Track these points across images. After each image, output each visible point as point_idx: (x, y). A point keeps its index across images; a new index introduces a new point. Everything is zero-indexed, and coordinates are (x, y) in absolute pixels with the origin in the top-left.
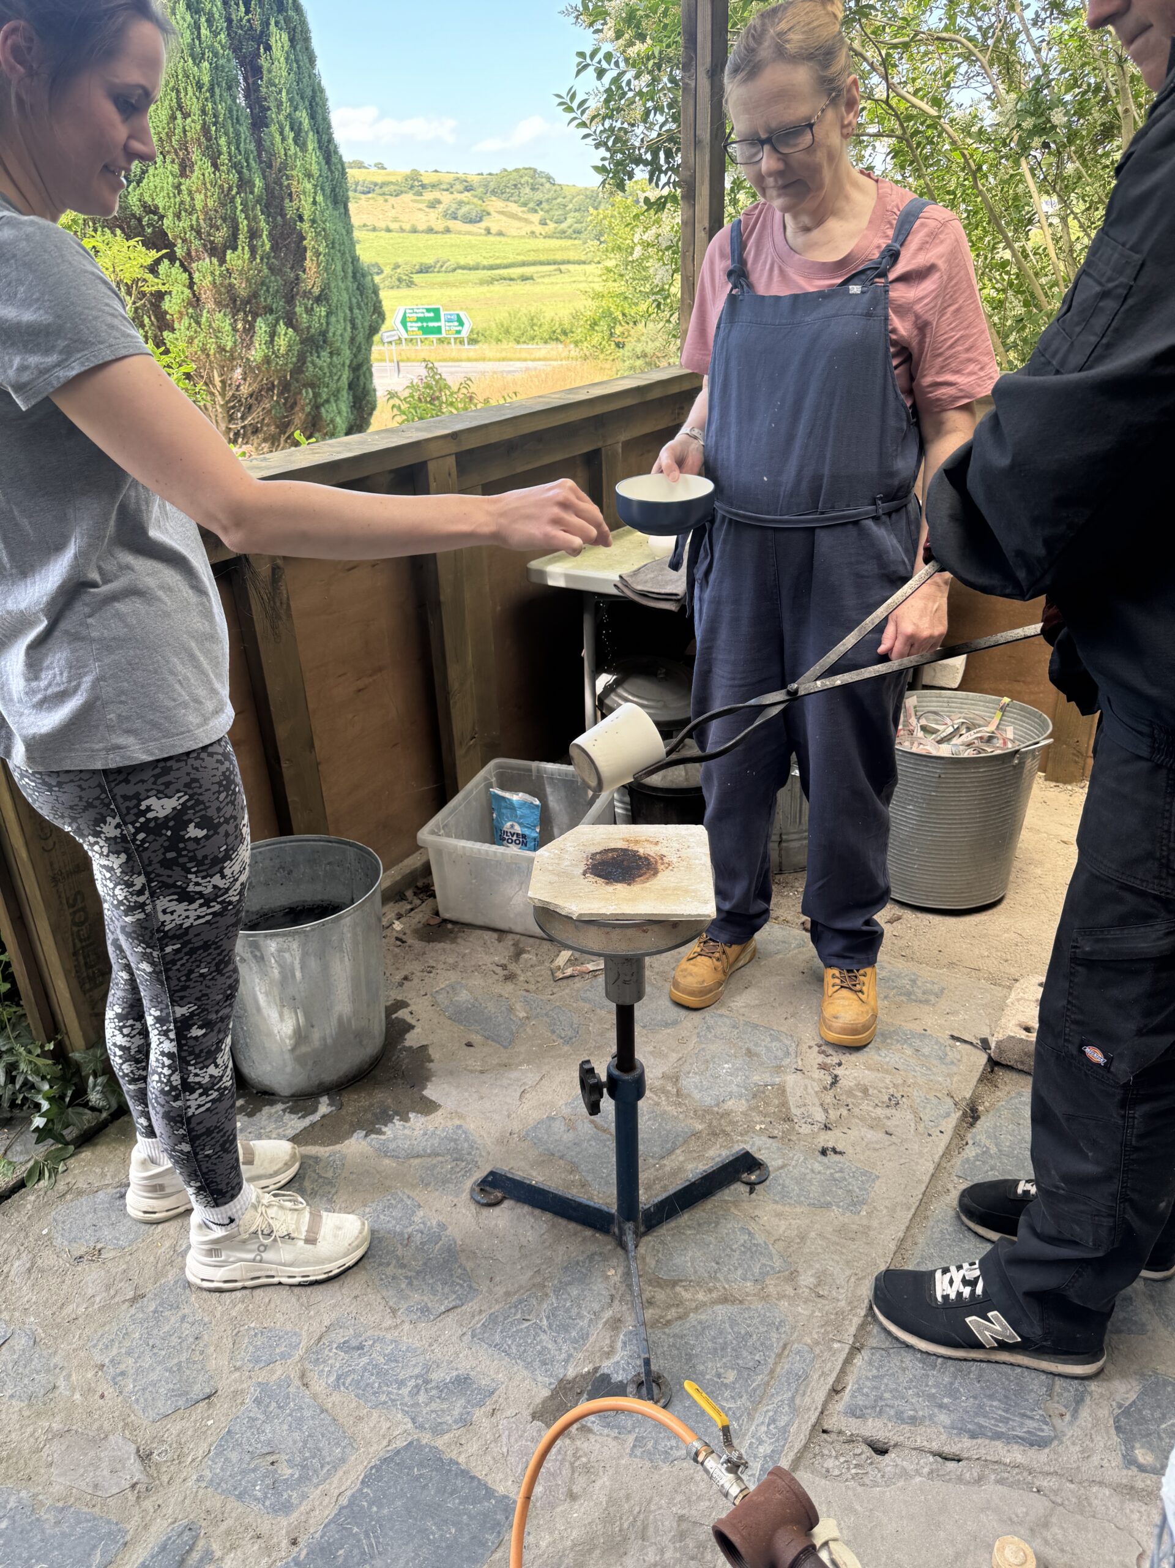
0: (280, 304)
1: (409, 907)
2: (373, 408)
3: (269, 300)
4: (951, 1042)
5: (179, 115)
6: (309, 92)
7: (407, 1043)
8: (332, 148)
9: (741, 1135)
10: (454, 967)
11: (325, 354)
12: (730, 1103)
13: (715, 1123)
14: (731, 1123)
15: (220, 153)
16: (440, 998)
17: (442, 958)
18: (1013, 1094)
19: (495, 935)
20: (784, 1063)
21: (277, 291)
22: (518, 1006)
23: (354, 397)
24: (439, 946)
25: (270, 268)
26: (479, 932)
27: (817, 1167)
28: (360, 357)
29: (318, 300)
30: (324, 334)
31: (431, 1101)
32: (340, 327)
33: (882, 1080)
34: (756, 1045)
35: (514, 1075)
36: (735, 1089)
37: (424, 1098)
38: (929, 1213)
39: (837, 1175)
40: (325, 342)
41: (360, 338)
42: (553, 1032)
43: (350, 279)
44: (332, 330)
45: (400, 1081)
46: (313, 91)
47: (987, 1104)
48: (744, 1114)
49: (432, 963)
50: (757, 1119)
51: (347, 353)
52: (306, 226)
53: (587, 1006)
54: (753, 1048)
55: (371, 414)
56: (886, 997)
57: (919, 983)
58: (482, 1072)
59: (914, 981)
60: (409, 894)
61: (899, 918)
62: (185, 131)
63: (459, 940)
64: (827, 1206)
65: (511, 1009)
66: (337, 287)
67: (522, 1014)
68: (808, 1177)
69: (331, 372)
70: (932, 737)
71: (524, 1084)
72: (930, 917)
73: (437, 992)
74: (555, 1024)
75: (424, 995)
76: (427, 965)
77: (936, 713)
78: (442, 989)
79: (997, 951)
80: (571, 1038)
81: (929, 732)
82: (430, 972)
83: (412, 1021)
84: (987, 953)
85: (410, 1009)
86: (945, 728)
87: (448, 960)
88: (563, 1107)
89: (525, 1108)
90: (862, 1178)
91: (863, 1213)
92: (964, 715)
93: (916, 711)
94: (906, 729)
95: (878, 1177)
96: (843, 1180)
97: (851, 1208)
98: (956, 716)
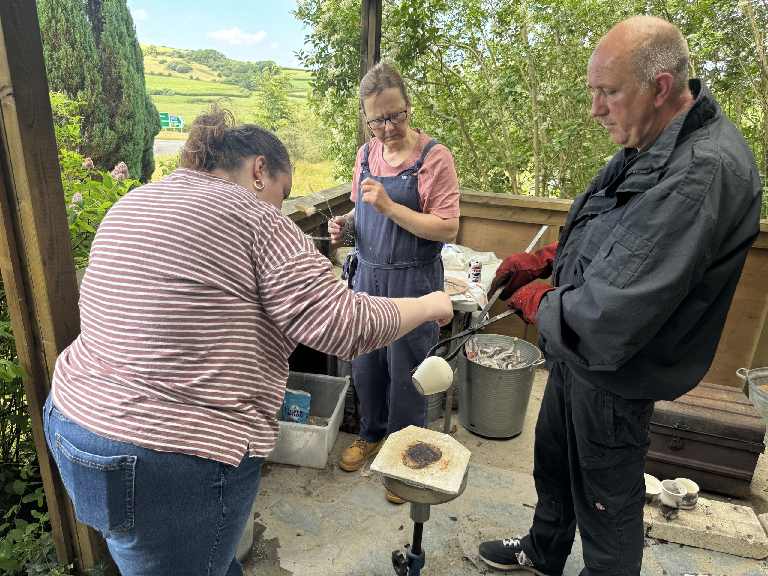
0: (107, 118)
2: (153, 171)
3: (101, 115)
4: (524, 507)
5: (53, 21)
6: (125, 17)
7: (265, 538)
8: (137, 45)
9: (445, 569)
10: (277, 491)
11: (131, 144)
12: (436, 552)
13: (431, 564)
14: (439, 563)
15: (76, 42)
16: (275, 509)
17: (269, 486)
19: (295, 470)
20: (454, 528)
21: (105, 111)
22: (317, 510)
23: (143, 164)
24: (266, 479)
25: (101, 100)
26: (286, 469)
28: (148, 146)
29: (128, 118)
30: (131, 134)
31: (286, 570)
32: (140, 131)
33: (500, 531)
34: (439, 519)
35: (326, 550)
36: (436, 545)
37: (281, 569)
40: (131, 138)
41: (149, 137)
42: (339, 523)
43: (144, 108)
44: (135, 133)
45: (266, 561)
46: (128, 17)
48: (443, 557)
49: (265, 490)
50: (450, 559)
51: (142, 144)
52: (123, 82)
53: (352, 506)
54: (438, 521)
55: (152, 173)
56: (490, 487)
58: (308, 550)
59: (499, 477)
61: (482, 443)
62: (56, 29)
63: (275, 475)
65: (314, 513)
66: (139, 112)
67: (321, 515)
69: (134, 153)
70: (485, 355)
71: (333, 555)
72: (495, 442)
73: (272, 506)
74: (339, 519)
75: (266, 508)
76: (262, 491)
77: (486, 344)
78: (274, 504)
79: (527, 457)
80: (349, 526)
81: (482, 352)
82: (265, 495)
83: (264, 524)
84: (523, 459)
85: (260, 517)
86: (490, 351)
87: (273, 487)
88: (356, 566)
89: (337, 569)
92: (498, 345)
93: (477, 344)
94: (473, 351)
98: (494, 346)
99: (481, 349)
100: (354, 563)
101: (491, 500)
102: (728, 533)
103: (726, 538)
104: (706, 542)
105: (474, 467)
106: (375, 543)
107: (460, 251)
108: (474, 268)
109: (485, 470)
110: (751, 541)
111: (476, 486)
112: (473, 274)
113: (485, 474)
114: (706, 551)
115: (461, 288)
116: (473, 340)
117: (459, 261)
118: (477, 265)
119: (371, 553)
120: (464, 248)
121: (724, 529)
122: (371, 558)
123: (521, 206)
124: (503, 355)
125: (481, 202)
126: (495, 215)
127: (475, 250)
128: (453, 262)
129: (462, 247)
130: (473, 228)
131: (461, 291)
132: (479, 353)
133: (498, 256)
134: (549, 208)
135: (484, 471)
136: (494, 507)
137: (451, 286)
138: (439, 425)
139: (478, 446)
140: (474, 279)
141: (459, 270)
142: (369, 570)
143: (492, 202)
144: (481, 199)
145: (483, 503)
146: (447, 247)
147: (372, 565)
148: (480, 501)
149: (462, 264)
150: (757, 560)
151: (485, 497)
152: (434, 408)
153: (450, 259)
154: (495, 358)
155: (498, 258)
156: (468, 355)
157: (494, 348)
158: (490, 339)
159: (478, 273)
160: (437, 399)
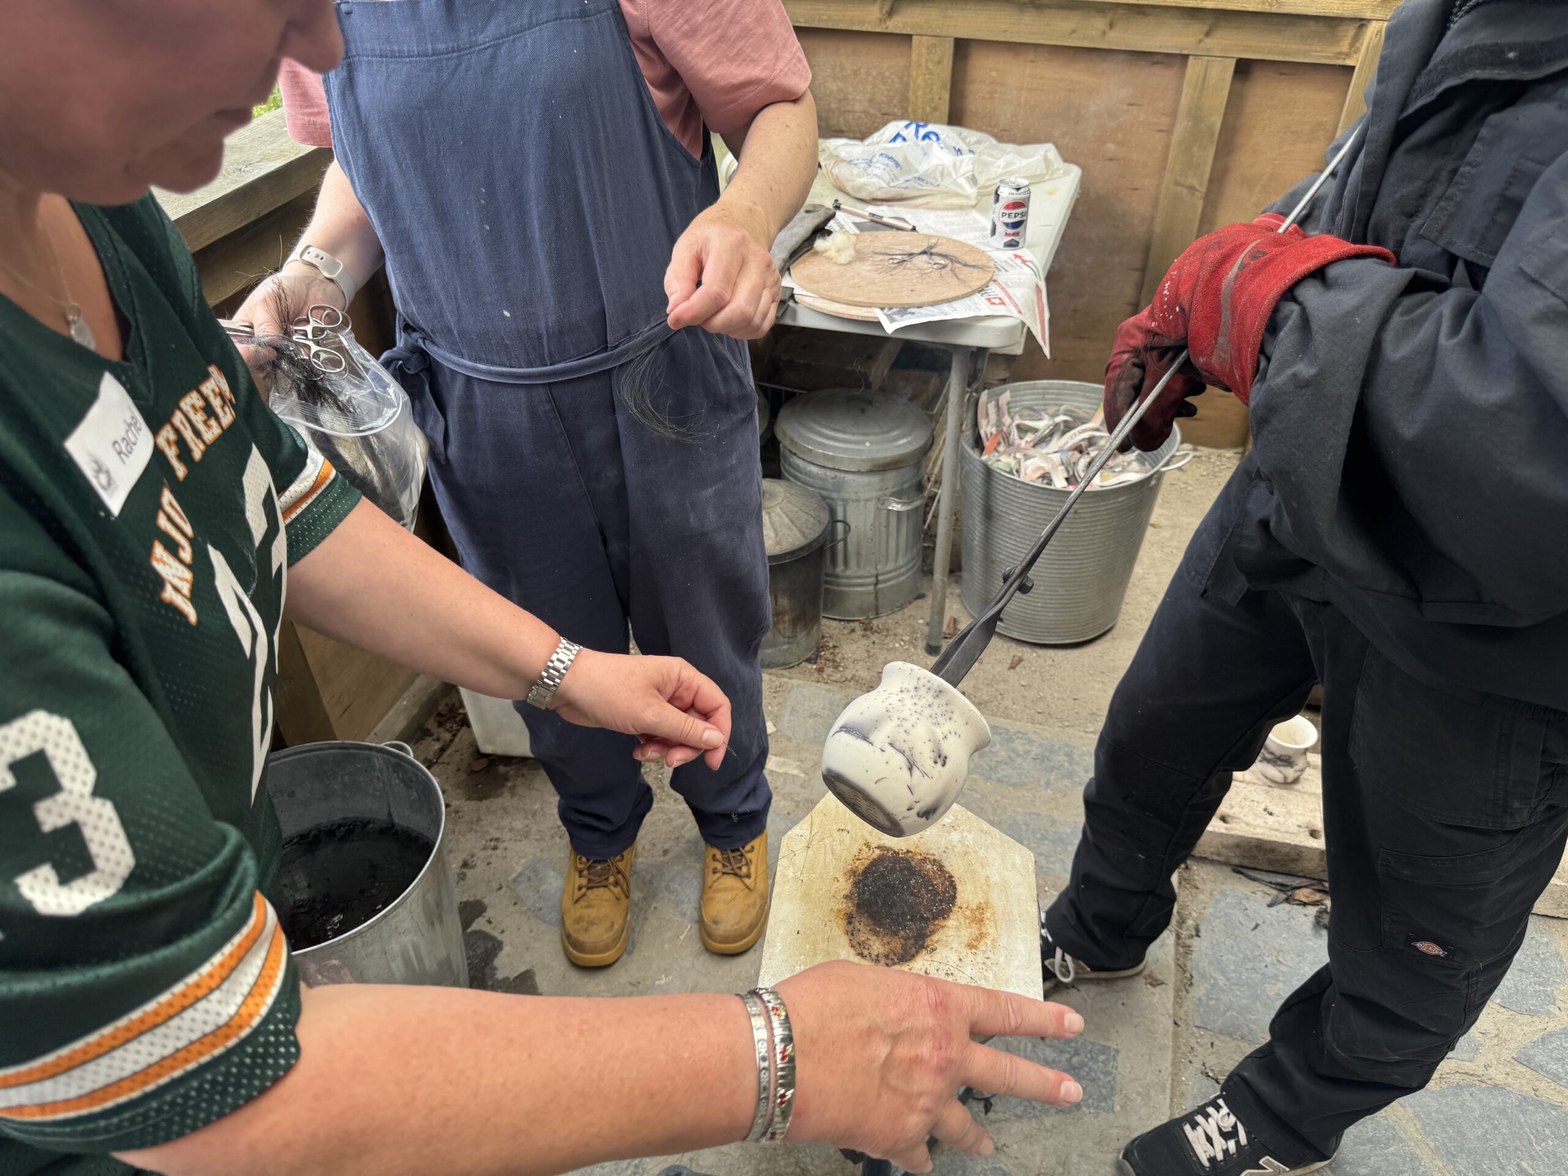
1: (437, 746)
7: (500, 975)
16: (522, 889)
17: (505, 822)
18: (1217, 896)
24: (496, 803)
38: (1183, 1087)
47: (1195, 915)
49: (494, 833)
56: (1048, 784)
57: (1076, 757)
59: (1069, 755)
60: (431, 724)
61: (1021, 660)
63: (520, 790)
70: (1029, 437)
72: (1051, 653)
73: (514, 880)
74: (682, 902)
75: (500, 888)
76: (488, 837)
77: (1031, 409)
78: (520, 875)
81: (1023, 430)
82: (495, 848)
83: (496, 934)
85: (487, 915)
86: (1043, 424)
87: (513, 824)
90: (1102, 1057)
91: (1117, 1108)
92: (1063, 408)
93: (1009, 408)
94: (1000, 431)
95: (1117, 1051)
96: (1083, 1065)
97: (1103, 1104)
98: (1052, 410)
99: (1018, 421)
101: (1053, 822)
105: (1007, 730)
107: (964, 148)
108: (1007, 207)
109: (1034, 737)
111: (1014, 785)
112: (1007, 225)
113: (1035, 750)
115: (975, 273)
116: (997, 401)
117: (962, 181)
118: (1018, 196)
120: (973, 136)
124: (1076, 436)
127: (1000, 139)
128: (946, 185)
129: (965, 132)
130: (994, 74)
131: (977, 284)
132: (1015, 434)
133: (1068, 156)
135: (1031, 742)
136: (1062, 840)
137: (944, 267)
138: (916, 619)
139: (1013, 667)
140: (1009, 238)
141: (961, 208)
145: (1033, 832)
146: (926, 136)
148: (1027, 825)
149: (971, 191)
151: (1038, 815)
152: (902, 578)
153: (939, 177)
154: (1056, 443)
155: (1065, 160)
156: (986, 444)
157: (1053, 416)
158: (1044, 394)
159: (1018, 219)
160: (909, 556)
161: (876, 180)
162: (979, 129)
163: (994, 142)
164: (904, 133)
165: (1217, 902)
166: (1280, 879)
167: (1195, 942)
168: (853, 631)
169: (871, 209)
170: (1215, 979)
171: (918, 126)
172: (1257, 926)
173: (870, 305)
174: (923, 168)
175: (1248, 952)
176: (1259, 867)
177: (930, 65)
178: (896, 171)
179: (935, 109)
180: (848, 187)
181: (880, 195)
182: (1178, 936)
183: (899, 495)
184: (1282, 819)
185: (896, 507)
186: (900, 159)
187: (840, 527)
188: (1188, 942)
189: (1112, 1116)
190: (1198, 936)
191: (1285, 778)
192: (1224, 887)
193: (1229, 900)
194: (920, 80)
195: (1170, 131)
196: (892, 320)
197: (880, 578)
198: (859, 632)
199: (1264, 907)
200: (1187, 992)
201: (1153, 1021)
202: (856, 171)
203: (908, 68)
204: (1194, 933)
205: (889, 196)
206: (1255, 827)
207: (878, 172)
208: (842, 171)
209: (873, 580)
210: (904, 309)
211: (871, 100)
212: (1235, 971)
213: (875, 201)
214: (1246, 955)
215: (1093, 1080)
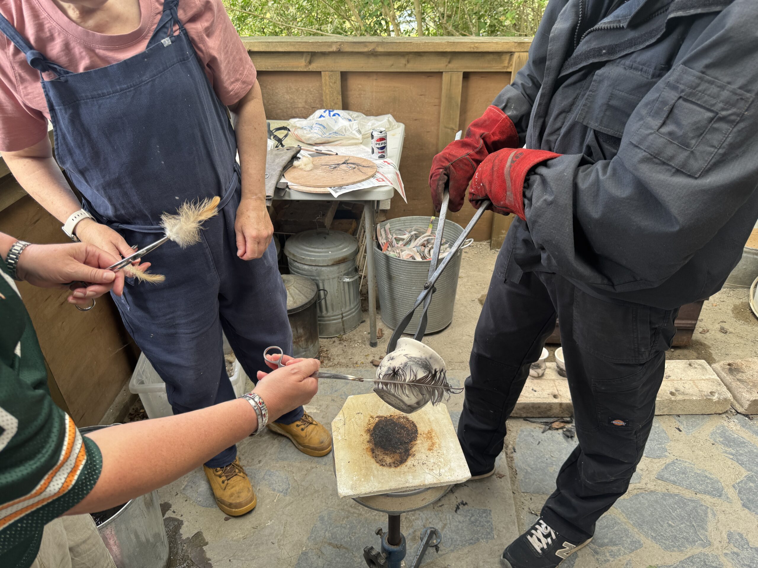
7: (184, 537)
16: (188, 493)
18: (519, 432)
27: (461, 518)
38: (522, 521)
39: (473, 519)
42: (274, 490)
47: (511, 443)
58: (245, 539)
64: (478, 540)
68: (460, 527)
70: (401, 243)
71: (277, 535)
74: (272, 484)
77: (400, 230)
79: (464, 348)
80: (287, 490)
81: (398, 240)
83: (179, 517)
84: (461, 351)
85: (172, 509)
86: (406, 237)
88: (308, 542)
89: (286, 553)
90: (484, 515)
91: (496, 537)
92: (413, 228)
93: (390, 231)
94: (388, 242)
95: (490, 511)
96: (476, 520)
97: (489, 536)
98: (409, 230)
99: (395, 236)
100: (305, 539)
102: (692, 395)
103: (691, 401)
104: (671, 408)
106: (324, 504)
108: (377, 141)
110: (715, 398)
112: (378, 148)
114: (671, 418)
115: (369, 169)
116: (385, 228)
117: (354, 132)
118: (381, 135)
119: (322, 519)
120: (355, 114)
121: (687, 391)
122: (324, 527)
123: (416, 50)
124: (421, 240)
125: (366, 50)
126: (386, 65)
127: (367, 115)
128: (348, 134)
129: (351, 112)
130: (360, 86)
131: (371, 174)
132: (394, 242)
133: (398, 119)
134: (449, 50)
137: (355, 168)
138: (363, 332)
140: (380, 154)
141: (356, 144)
142: (325, 542)
143: (380, 49)
144: (366, 46)
146: (334, 115)
147: (327, 535)
149: (359, 136)
150: (720, 414)
152: (354, 314)
153: (344, 131)
154: (413, 244)
155: (397, 121)
156: (383, 247)
157: (410, 232)
158: (404, 223)
159: (383, 145)
160: (355, 303)
161: (316, 135)
162: (357, 111)
163: (364, 116)
164: (324, 114)
165: (520, 435)
166: (545, 420)
167: (514, 455)
168: (334, 342)
169: (316, 148)
170: (526, 469)
171: (330, 111)
172: (539, 443)
173: (324, 187)
174: (336, 128)
175: (538, 455)
176: (535, 416)
177: (331, 84)
178: (325, 130)
179: (336, 104)
180: (303, 139)
181: (318, 141)
182: (506, 454)
183: (347, 274)
184: (540, 393)
185: (347, 280)
186: (325, 125)
187: (322, 293)
188: (511, 455)
189: (494, 541)
190: (515, 452)
191: (538, 374)
192: (521, 428)
193: (525, 433)
194: (327, 91)
195: (439, 105)
196: (336, 192)
197: (344, 315)
198: (337, 342)
199: (540, 433)
200: (516, 478)
201: (504, 494)
202: (305, 132)
203: (321, 86)
204: (513, 451)
205: (323, 141)
206: (530, 398)
207: (316, 131)
208: (299, 132)
209: (340, 316)
210: (341, 187)
211: (306, 102)
212: (534, 464)
213: (316, 144)
214: (537, 457)
215: (483, 526)
